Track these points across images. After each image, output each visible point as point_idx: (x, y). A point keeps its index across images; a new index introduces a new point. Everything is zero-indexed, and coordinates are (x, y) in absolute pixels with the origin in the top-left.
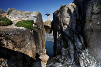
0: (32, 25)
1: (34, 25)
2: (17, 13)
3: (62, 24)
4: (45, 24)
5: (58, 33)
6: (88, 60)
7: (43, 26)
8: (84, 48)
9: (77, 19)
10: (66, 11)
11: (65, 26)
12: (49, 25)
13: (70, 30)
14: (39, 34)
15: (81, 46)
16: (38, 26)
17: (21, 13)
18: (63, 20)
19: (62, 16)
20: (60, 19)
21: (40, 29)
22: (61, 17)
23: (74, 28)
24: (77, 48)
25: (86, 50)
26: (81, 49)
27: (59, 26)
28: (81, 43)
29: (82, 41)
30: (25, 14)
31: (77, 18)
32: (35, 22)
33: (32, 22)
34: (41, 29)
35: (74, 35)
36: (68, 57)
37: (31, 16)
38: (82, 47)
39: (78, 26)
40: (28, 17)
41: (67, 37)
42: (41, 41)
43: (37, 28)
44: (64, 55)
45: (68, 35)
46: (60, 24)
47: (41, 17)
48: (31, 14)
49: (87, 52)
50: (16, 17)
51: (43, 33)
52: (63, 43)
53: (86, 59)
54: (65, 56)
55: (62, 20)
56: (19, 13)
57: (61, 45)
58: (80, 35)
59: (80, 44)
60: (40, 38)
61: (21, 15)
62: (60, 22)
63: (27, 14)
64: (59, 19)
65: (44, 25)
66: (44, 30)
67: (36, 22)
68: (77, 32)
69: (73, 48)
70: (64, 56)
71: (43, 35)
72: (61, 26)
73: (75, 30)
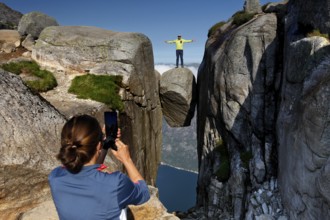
0: (118, 92)
1: (121, 92)
2: (63, 39)
3: (223, 94)
4: (163, 85)
5: (208, 125)
6: (264, 206)
7: (152, 95)
8: (268, 176)
9: (267, 84)
10: (241, 50)
11: (230, 104)
12: (178, 90)
13: (245, 120)
14: (137, 123)
15: (261, 170)
16: (134, 95)
17: (76, 40)
18: (228, 79)
19: (225, 65)
20: (219, 75)
21: (140, 105)
22: (222, 68)
23: (255, 113)
24: (251, 177)
25: (272, 183)
26: (260, 179)
27: (213, 101)
28: (262, 163)
29: (267, 157)
30: (92, 47)
31: (268, 79)
32: (125, 80)
33: (116, 82)
34: (144, 104)
35: (253, 136)
36: (225, 210)
37: (113, 58)
38: (263, 173)
39: (267, 109)
40: (103, 58)
41: (233, 144)
42: (142, 153)
43: (133, 100)
44: (215, 202)
45: (237, 137)
46: (217, 93)
47: (151, 53)
48: (115, 52)
49: (272, 188)
50: (61, 56)
51: (150, 122)
52: (217, 164)
53: (261, 205)
54: (217, 207)
55: (222, 80)
56: (68, 40)
57: (212, 170)
58: (267, 139)
59: (260, 165)
60: (139, 142)
61: (76, 49)
62: (218, 87)
63: (100, 49)
64: (216, 72)
65: (160, 88)
66: (159, 110)
67: (130, 80)
68: (261, 129)
69: (240, 177)
70: (215, 206)
71: (151, 129)
72: (219, 101)
73: (257, 118)
